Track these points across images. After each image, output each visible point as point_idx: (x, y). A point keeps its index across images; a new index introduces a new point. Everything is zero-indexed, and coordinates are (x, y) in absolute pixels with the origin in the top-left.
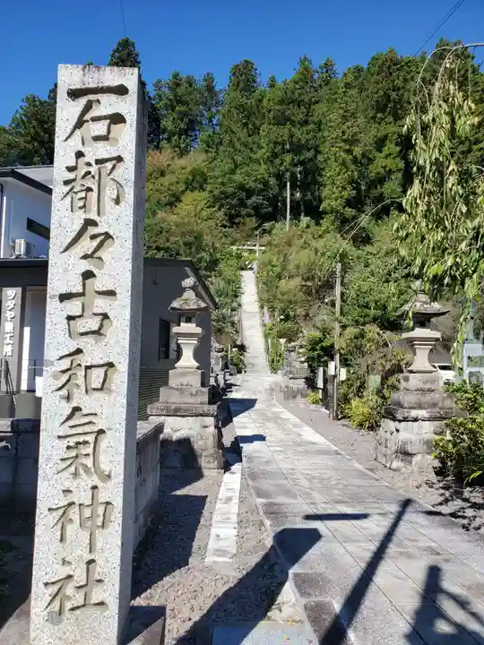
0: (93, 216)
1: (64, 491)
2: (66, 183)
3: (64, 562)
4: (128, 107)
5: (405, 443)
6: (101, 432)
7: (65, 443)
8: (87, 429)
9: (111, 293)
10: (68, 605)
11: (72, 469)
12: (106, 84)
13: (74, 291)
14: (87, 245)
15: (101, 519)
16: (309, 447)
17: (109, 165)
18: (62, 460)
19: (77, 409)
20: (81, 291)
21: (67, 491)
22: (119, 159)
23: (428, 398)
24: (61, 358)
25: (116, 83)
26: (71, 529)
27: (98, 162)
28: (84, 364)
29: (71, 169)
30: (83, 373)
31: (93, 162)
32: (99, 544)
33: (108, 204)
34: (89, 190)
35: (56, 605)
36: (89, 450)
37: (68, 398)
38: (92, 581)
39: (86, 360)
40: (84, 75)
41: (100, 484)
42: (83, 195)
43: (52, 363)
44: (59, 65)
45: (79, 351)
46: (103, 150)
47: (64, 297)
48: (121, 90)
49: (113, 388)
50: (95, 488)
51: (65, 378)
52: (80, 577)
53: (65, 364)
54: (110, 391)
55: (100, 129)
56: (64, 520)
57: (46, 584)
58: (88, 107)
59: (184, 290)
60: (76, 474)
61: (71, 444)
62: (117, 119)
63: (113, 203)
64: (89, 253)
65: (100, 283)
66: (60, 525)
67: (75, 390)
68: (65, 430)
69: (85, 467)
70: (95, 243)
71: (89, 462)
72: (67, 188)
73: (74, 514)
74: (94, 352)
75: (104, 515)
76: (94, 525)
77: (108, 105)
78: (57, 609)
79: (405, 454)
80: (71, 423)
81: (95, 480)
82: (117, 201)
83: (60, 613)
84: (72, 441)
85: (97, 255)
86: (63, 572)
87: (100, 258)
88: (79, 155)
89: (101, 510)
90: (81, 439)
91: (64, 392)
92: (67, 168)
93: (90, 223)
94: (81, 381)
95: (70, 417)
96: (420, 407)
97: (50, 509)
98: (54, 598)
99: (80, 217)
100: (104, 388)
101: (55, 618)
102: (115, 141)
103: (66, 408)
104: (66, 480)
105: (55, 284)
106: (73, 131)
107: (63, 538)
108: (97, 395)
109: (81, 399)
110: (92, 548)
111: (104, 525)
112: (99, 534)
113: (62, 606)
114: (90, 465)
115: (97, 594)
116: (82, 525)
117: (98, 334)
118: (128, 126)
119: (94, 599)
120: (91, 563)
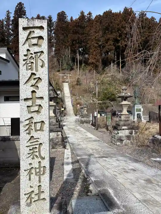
0: (34, 72)
1: (29, 164)
2: (24, 60)
3: (31, 187)
4: (44, 33)
5: (120, 137)
6: (41, 144)
7: (29, 148)
8: (36, 143)
9: (42, 98)
10: (33, 200)
11: (32, 157)
12: (36, 25)
13: (29, 98)
14: (33, 82)
15: (42, 172)
16: (90, 139)
17: (39, 54)
18: (28, 154)
19: (32, 137)
20: (31, 97)
21: (30, 164)
22: (42, 52)
23: (127, 123)
24: (26, 120)
25: (40, 25)
26: (32, 176)
27: (35, 53)
28: (34, 122)
29: (25, 55)
30: (34, 125)
31: (33, 53)
32: (42, 180)
33: (39, 68)
34: (32, 63)
35: (29, 200)
36: (37, 150)
37: (29, 133)
38: (40, 192)
39: (34, 121)
40: (28, 22)
41: (41, 161)
42: (30, 64)
43: (23, 122)
44: (19, 19)
45: (32, 117)
46: (36, 49)
47: (26, 100)
48: (41, 28)
49: (44, 129)
50: (39, 162)
51: (28, 127)
52: (36, 191)
53: (27, 122)
54: (43, 131)
56: (30, 174)
57: (25, 194)
58: (31, 33)
60: (33, 158)
61: (31, 148)
62: (41, 38)
63: (41, 67)
64: (34, 84)
65: (38, 95)
66: (28, 175)
67: (31, 131)
68: (29, 144)
69: (37, 156)
70: (35, 81)
72: (25, 62)
73: (33, 171)
74: (37, 118)
75: (43, 171)
76: (39, 175)
77: (37, 33)
78: (29, 202)
79: (121, 140)
81: (40, 160)
82: (43, 66)
83: (31, 203)
85: (36, 85)
86: (32, 189)
87: (37, 86)
88: (28, 50)
89: (42, 169)
90: (34, 147)
91: (27, 132)
92: (24, 55)
93: (33, 74)
94: (33, 128)
95: (30, 140)
96: (125, 125)
97: (25, 170)
98: (28, 198)
99: (30, 72)
100: (41, 130)
101: (29, 205)
102: (40, 46)
103: (28, 137)
104: (30, 160)
105: (22, 96)
106: (25, 42)
107: (30, 179)
108: (39, 132)
109: (33, 133)
110: (40, 181)
111: (43, 174)
112: (42, 177)
113: (31, 201)
114: (38, 155)
115: (42, 196)
116: (36, 174)
117: (38, 112)
118: (44, 40)
119: (41, 198)
120: (39, 186)
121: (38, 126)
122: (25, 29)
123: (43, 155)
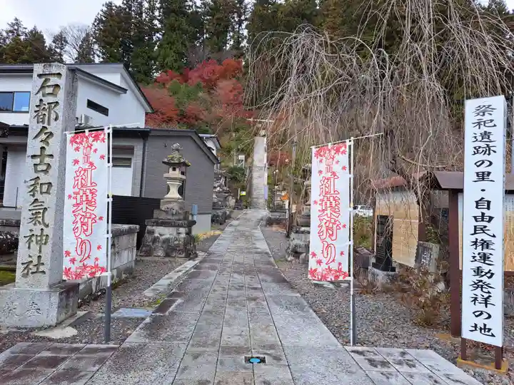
0: (45, 125)
2: (36, 112)
3: (30, 256)
4: (61, 82)
5: (296, 246)
6: (45, 208)
7: (30, 213)
8: (40, 207)
9: (51, 156)
10: (30, 271)
11: (34, 222)
12: (53, 72)
13: (37, 154)
14: (43, 137)
15: (44, 241)
17: (53, 105)
18: (30, 218)
19: (37, 199)
20: (39, 154)
21: (31, 230)
22: (57, 103)
24: (31, 180)
25: (57, 72)
26: (32, 244)
27: (48, 103)
29: (37, 106)
30: (40, 186)
31: (46, 104)
32: (42, 250)
33: (52, 121)
34: (45, 114)
35: (26, 271)
36: (41, 215)
37: (33, 195)
38: (40, 264)
39: (40, 182)
40: (44, 68)
42: (42, 117)
43: (27, 182)
44: (34, 64)
45: (38, 178)
46: (51, 99)
47: (34, 157)
48: (59, 74)
49: (51, 192)
50: (42, 229)
51: (32, 188)
52: (35, 262)
53: (33, 182)
54: (50, 194)
55: (49, 90)
56: (30, 241)
57: (23, 264)
58: (46, 81)
60: (35, 224)
62: (57, 86)
63: (54, 120)
64: (44, 139)
65: (47, 152)
66: (28, 243)
67: (36, 193)
68: (31, 207)
69: (39, 222)
70: (45, 137)
71: (40, 220)
72: (36, 114)
73: (34, 239)
74: (44, 178)
75: (46, 239)
76: (41, 243)
77: (53, 80)
79: (296, 253)
80: (35, 205)
81: (43, 227)
82: (56, 119)
83: (27, 274)
84: (34, 212)
85: (47, 140)
86: (30, 259)
87: (47, 142)
88: (41, 100)
89: (44, 238)
90: (38, 211)
91: (32, 193)
93: (44, 127)
94: (38, 189)
95: (33, 203)
97: (24, 237)
98: (25, 268)
99: (41, 125)
100: (48, 192)
101: (25, 276)
102: (56, 95)
103: (32, 199)
104: (31, 226)
105: (30, 151)
106: (39, 92)
107: (29, 248)
108: (44, 195)
109: (38, 196)
110: (40, 251)
111: (45, 243)
112: (43, 246)
113: (28, 272)
114: (41, 221)
115: (42, 268)
116: (37, 243)
117: (46, 171)
118: (61, 90)
119: (40, 270)
120: (39, 257)
121: (45, 188)
122: (40, 76)
123: (46, 222)
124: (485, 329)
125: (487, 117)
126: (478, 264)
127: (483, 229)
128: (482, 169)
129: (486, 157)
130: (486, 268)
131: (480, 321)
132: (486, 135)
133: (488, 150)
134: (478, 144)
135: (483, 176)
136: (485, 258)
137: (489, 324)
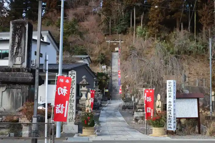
3: (70, 117)
6: (73, 106)
9: (74, 93)
12: (73, 73)
22: (74, 81)
27: (72, 81)
33: (73, 85)
37: (70, 103)
44: (69, 71)
45: (71, 99)
48: (75, 74)
51: (70, 101)
52: (71, 119)
57: (68, 119)
59: (83, 79)
76: (73, 114)
77: (73, 75)
79: (137, 120)
80: (71, 105)
82: (74, 84)
83: (70, 121)
84: (71, 107)
87: (73, 90)
93: (72, 87)
96: (140, 108)
97: (69, 113)
102: (74, 79)
104: (70, 110)
109: (72, 103)
115: (73, 120)
117: (73, 97)
118: (75, 77)
120: (72, 117)
121: (73, 101)
122: (70, 74)
123: (73, 109)
124: (171, 127)
125: (170, 84)
126: (169, 115)
127: (170, 107)
128: (170, 95)
129: (170, 93)
130: (170, 115)
131: (170, 126)
132: (170, 88)
133: (171, 91)
134: (169, 90)
135: (170, 96)
136: (170, 113)
137: (171, 126)
